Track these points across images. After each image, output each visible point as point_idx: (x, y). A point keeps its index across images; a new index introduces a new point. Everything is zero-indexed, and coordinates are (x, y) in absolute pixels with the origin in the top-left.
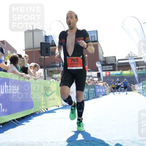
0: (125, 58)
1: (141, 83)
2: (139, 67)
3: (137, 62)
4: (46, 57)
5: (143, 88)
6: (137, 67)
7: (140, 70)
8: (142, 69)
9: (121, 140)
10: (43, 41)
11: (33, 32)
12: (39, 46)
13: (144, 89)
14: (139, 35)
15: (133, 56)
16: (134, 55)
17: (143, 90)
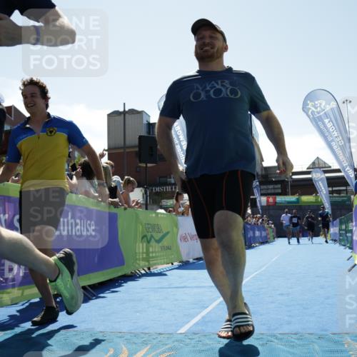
0: (305, 170)
1: (338, 220)
2: (334, 189)
3: (328, 179)
4: (149, 165)
5: (340, 230)
6: (330, 189)
7: (335, 195)
8: (339, 192)
9: (296, 334)
10: (144, 133)
11: (124, 115)
12: (136, 142)
13: (344, 232)
14: (335, 125)
15: (321, 166)
16: (325, 163)
17: (341, 235)
